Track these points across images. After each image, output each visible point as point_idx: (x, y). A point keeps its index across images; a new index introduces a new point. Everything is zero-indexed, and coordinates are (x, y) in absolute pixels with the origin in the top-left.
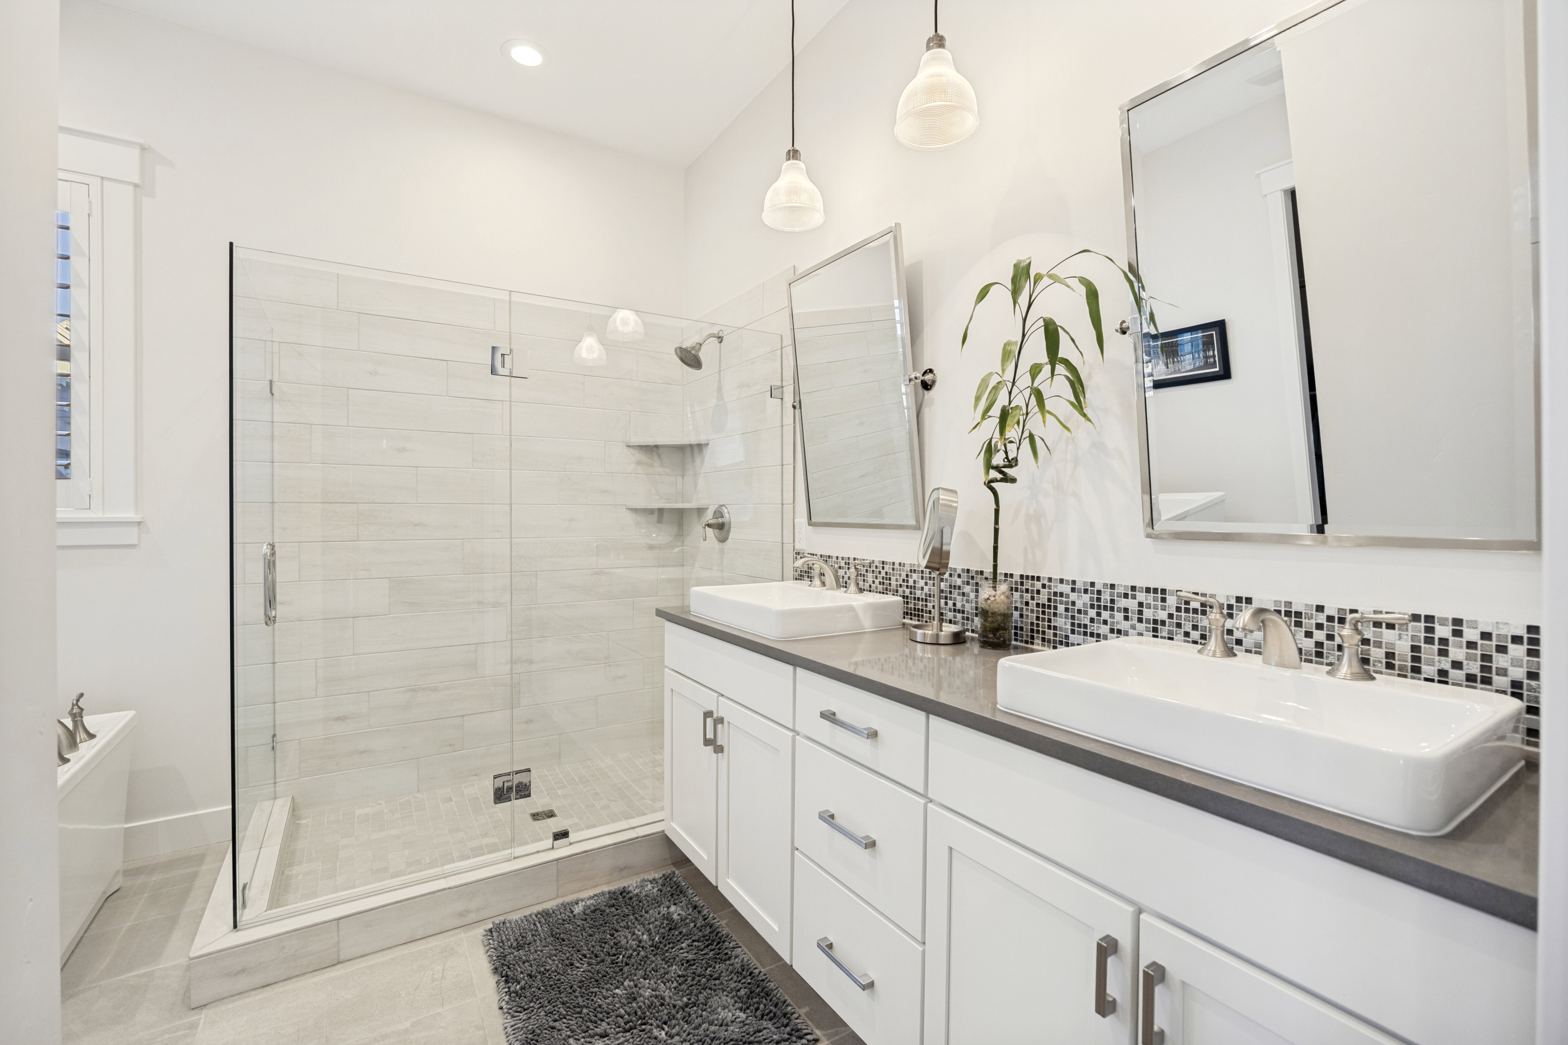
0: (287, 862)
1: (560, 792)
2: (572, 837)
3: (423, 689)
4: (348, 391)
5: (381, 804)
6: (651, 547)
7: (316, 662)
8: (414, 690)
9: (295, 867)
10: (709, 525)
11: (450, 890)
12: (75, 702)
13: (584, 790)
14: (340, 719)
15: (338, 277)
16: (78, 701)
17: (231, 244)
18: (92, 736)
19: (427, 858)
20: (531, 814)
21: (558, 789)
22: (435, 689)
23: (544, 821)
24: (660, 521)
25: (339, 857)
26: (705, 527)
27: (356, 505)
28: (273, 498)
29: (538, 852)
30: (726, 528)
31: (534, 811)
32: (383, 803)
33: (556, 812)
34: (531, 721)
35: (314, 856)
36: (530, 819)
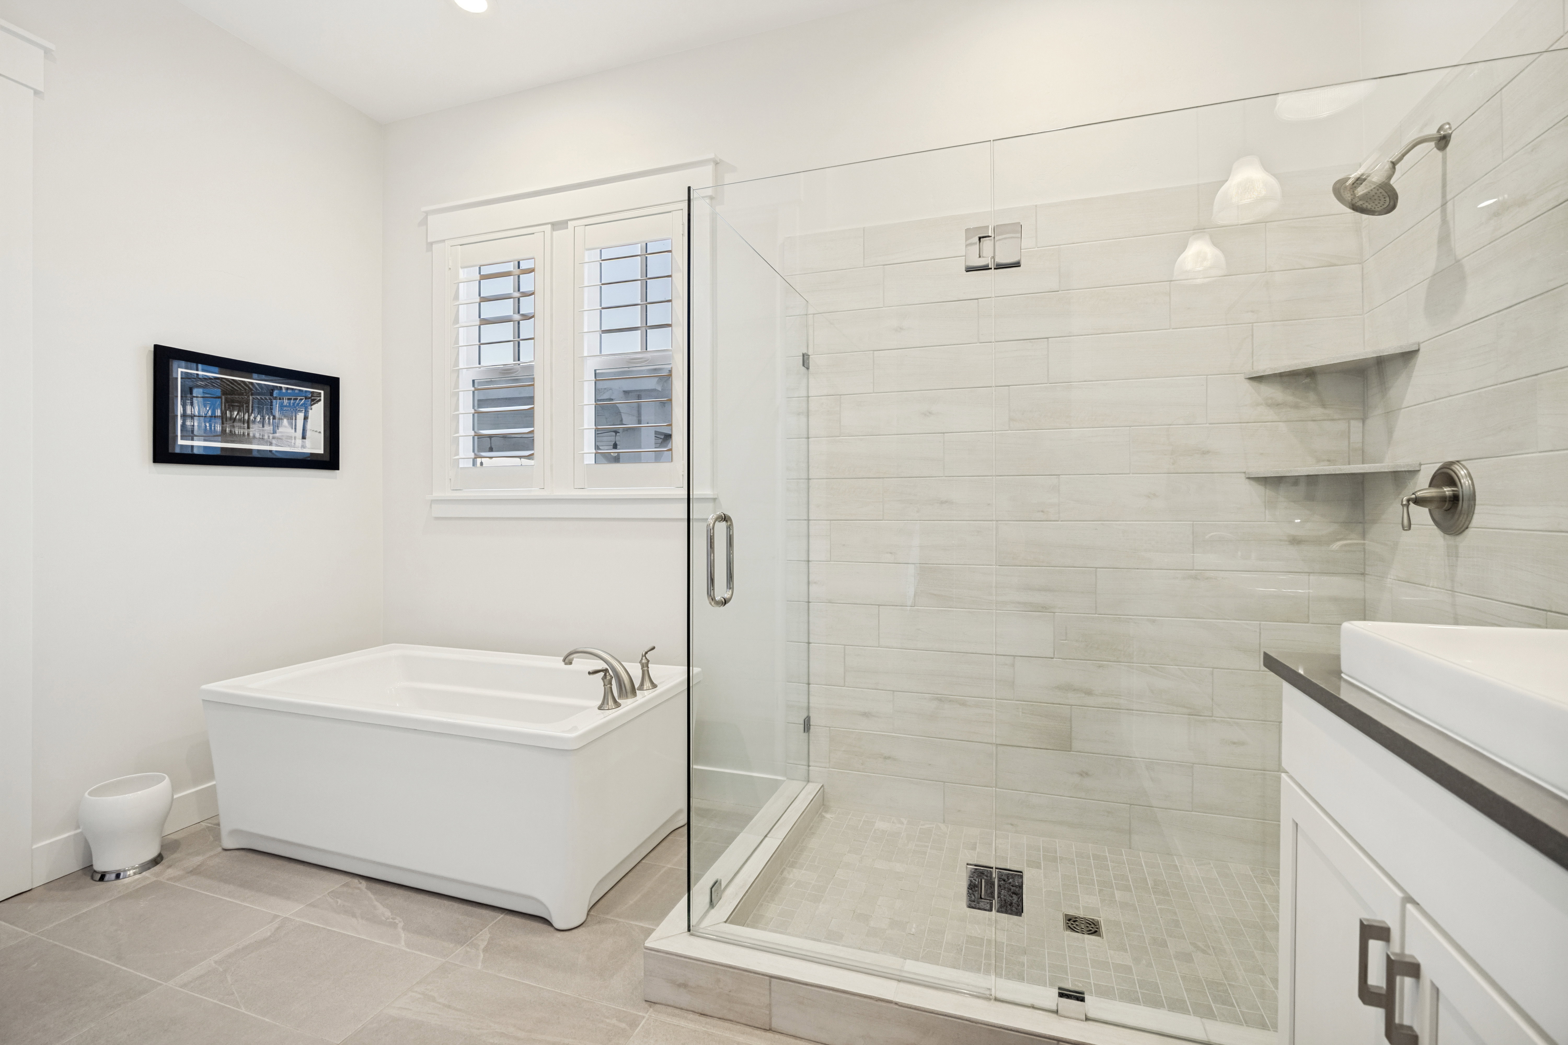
0: (793, 859)
1: (1118, 894)
2: (1093, 1005)
3: (950, 701)
4: (873, 353)
5: (902, 823)
6: (1295, 541)
7: (844, 649)
8: (940, 700)
9: (794, 870)
10: (1418, 501)
11: (897, 1007)
12: (644, 653)
13: (1157, 907)
14: (866, 715)
15: (864, 230)
16: (646, 653)
17: (689, 188)
18: (654, 686)
19: (914, 926)
20: (1066, 915)
21: (1117, 889)
22: (963, 704)
23: (1079, 935)
24: (1310, 498)
25: (836, 876)
26: (1408, 506)
27: (881, 480)
28: (808, 475)
29: (1033, 1007)
30: (1463, 505)
31: (1072, 912)
32: (905, 822)
33: (1103, 929)
34: (1087, 774)
35: (816, 864)
36: (1061, 922)
